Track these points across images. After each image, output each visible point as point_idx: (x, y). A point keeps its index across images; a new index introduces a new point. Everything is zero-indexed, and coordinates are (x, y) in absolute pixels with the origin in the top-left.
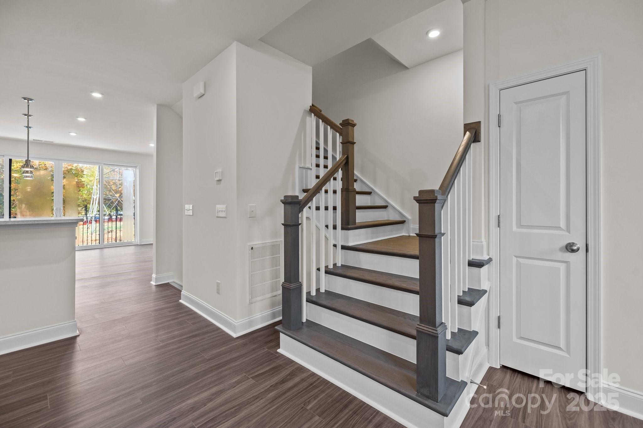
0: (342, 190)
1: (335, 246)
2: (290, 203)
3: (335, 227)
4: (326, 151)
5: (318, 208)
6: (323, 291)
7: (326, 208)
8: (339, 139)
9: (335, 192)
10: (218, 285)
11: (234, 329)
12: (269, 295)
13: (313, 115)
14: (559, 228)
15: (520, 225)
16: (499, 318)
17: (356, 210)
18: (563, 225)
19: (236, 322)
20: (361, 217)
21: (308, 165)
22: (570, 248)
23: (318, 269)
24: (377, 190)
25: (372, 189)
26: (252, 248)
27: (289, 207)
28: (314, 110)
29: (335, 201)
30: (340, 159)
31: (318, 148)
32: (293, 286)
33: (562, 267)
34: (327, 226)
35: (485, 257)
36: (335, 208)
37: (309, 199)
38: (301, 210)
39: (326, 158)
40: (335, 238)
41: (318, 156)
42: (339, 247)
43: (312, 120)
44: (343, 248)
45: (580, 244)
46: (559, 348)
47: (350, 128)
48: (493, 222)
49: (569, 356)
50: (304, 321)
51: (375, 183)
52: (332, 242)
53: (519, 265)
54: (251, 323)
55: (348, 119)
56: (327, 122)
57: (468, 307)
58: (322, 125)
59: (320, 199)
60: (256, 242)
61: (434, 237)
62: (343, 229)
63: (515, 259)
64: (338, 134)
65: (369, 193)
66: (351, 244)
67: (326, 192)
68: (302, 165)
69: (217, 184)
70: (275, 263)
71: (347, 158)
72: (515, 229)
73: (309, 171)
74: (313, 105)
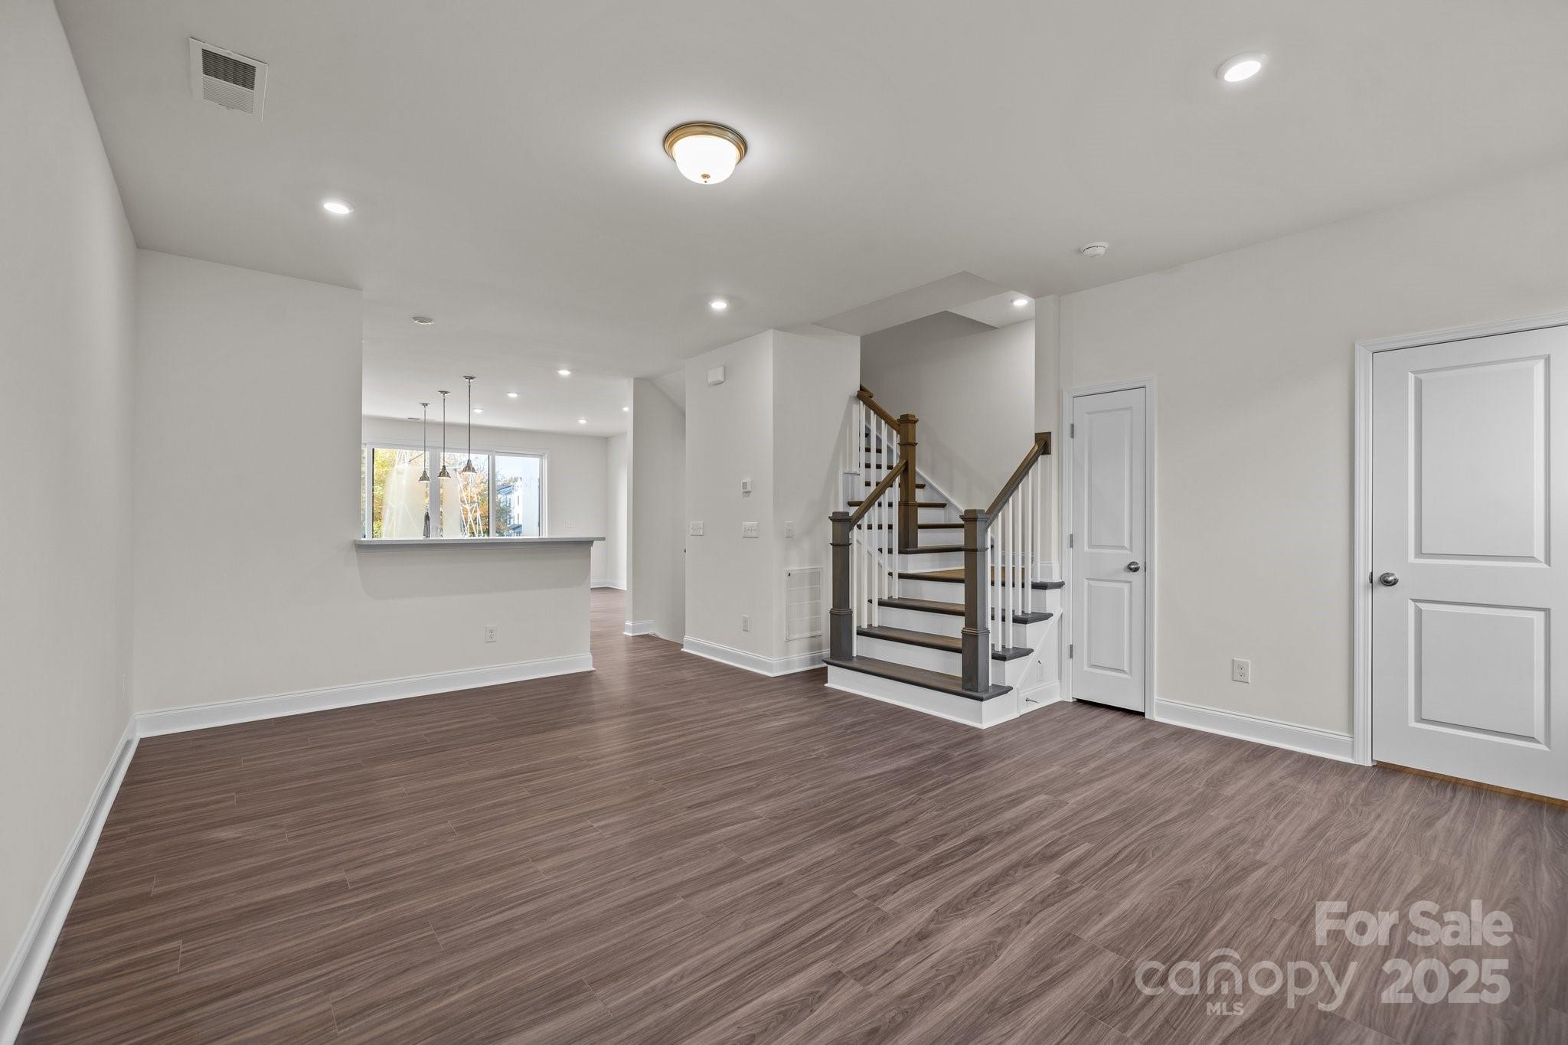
0: (900, 504)
1: (890, 574)
2: (839, 521)
3: (890, 551)
4: (879, 440)
5: (870, 527)
6: (876, 626)
7: (880, 527)
8: (896, 438)
9: (890, 505)
10: (745, 621)
11: (769, 667)
12: (808, 634)
13: (861, 403)
14: (1123, 547)
15: (1091, 546)
16: (1071, 646)
17: (919, 530)
18: (1127, 544)
19: (774, 660)
20: (924, 539)
21: (855, 469)
22: (1133, 568)
23: (870, 601)
24: (952, 500)
25: (947, 500)
26: (789, 575)
27: (839, 525)
28: (864, 395)
29: (890, 517)
30: (897, 465)
31: (867, 435)
32: (843, 611)
33: (1126, 587)
34: (880, 550)
35: (1056, 579)
36: (890, 527)
37: (860, 515)
38: (851, 529)
39: (879, 451)
40: (891, 565)
41: (868, 450)
42: (896, 576)
43: (860, 409)
44: (901, 576)
45: (1141, 565)
46: (1123, 671)
47: (910, 425)
48: (1066, 542)
49: (1130, 678)
50: (854, 655)
51: (951, 491)
52: (887, 570)
53: (1090, 586)
54: (788, 664)
55: (907, 415)
56: (881, 414)
57: (1024, 625)
58: (873, 417)
59: (873, 515)
60: (794, 568)
61: (975, 550)
62: (900, 552)
63: (1086, 582)
64: (895, 432)
65: (943, 506)
66: (911, 571)
67: (880, 505)
68: (847, 470)
69: (744, 497)
70: (815, 595)
71: (906, 464)
72: (1086, 549)
73: (856, 477)
74: (862, 388)
